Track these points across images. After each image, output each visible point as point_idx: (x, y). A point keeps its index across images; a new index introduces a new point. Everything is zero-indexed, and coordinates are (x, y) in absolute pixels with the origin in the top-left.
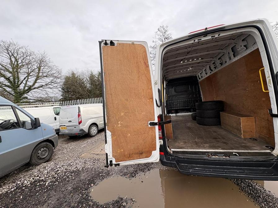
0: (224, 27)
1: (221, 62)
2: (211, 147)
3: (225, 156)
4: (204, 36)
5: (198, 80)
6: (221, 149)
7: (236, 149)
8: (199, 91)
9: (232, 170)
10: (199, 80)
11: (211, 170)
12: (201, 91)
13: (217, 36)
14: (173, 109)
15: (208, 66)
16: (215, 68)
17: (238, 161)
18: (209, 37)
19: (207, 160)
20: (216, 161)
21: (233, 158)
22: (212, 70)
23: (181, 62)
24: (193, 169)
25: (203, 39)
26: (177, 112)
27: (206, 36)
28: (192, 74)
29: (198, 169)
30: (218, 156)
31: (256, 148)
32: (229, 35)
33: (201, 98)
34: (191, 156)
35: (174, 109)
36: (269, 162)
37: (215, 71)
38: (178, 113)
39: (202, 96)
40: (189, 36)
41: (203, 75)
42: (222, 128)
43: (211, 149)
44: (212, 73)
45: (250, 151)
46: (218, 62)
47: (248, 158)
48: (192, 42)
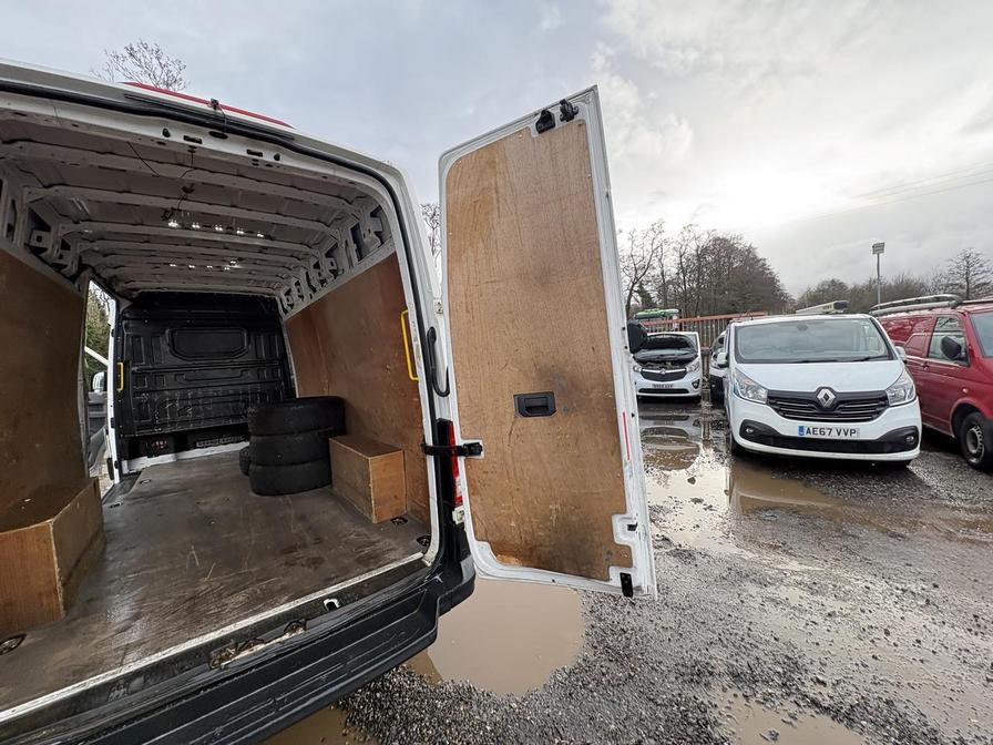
0: (292, 137)
1: (335, 268)
2: (251, 606)
3: (293, 630)
4: (213, 134)
5: (278, 317)
6: (288, 601)
7: (339, 579)
8: (284, 356)
9: (308, 682)
10: (285, 318)
11: (218, 730)
12: (291, 357)
13: (268, 157)
14: (157, 431)
15: (303, 272)
16: (323, 282)
17: (331, 632)
18: (235, 148)
19: (205, 689)
20: (250, 669)
21: (324, 624)
22: (314, 290)
23: (167, 219)
25: (210, 144)
26: (181, 443)
27: (224, 137)
30: (263, 642)
31: (392, 556)
32: (316, 173)
33: (289, 383)
35: (168, 430)
36: (416, 591)
37: (322, 293)
38: (188, 450)
39: (294, 377)
40: (128, 95)
41: (293, 302)
43: (246, 617)
44: (317, 297)
45: (375, 573)
46: (326, 265)
47: (362, 606)
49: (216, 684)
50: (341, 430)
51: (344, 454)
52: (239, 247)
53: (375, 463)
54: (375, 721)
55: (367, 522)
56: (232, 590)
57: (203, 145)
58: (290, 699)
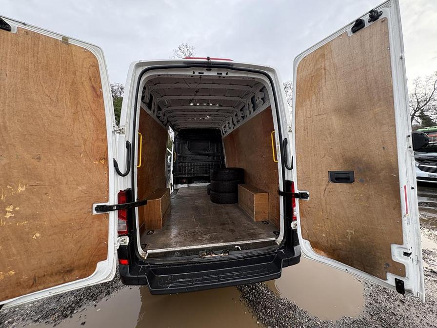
0: (232, 64)
1: (243, 115)
2: (211, 240)
3: (225, 253)
4: (207, 70)
5: (221, 136)
6: (223, 242)
7: (241, 240)
8: (222, 151)
9: (228, 274)
10: (223, 137)
11: (201, 278)
12: (224, 152)
13: (224, 74)
14: (184, 176)
15: (231, 118)
16: (238, 122)
17: (238, 258)
18: (213, 73)
19: (198, 263)
20: (211, 262)
21: (235, 255)
22: (235, 125)
23: (190, 103)
24: (173, 283)
25: (206, 73)
26: (190, 181)
27: (210, 70)
28: (213, 126)
29: (182, 280)
30: (215, 254)
31: (262, 236)
32: (240, 77)
33: (224, 162)
34: (175, 260)
35: (186, 176)
36: (271, 254)
37: (238, 126)
38: (192, 183)
39: (225, 160)
40: (185, 62)
41: (227, 130)
42: (238, 208)
43: (210, 243)
44: (235, 128)
45: (255, 241)
46: (240, 114)
47: (250, 253)
48: (191, 73)
49: (201, 263)
50: (243, 182)
51: (244, 191)
52: (210, 110)
53: (256, 196)
54: (252, 301)
55: (252, 221)
56: (205, 233)
57: (204, 74)
58: (224, 277)
